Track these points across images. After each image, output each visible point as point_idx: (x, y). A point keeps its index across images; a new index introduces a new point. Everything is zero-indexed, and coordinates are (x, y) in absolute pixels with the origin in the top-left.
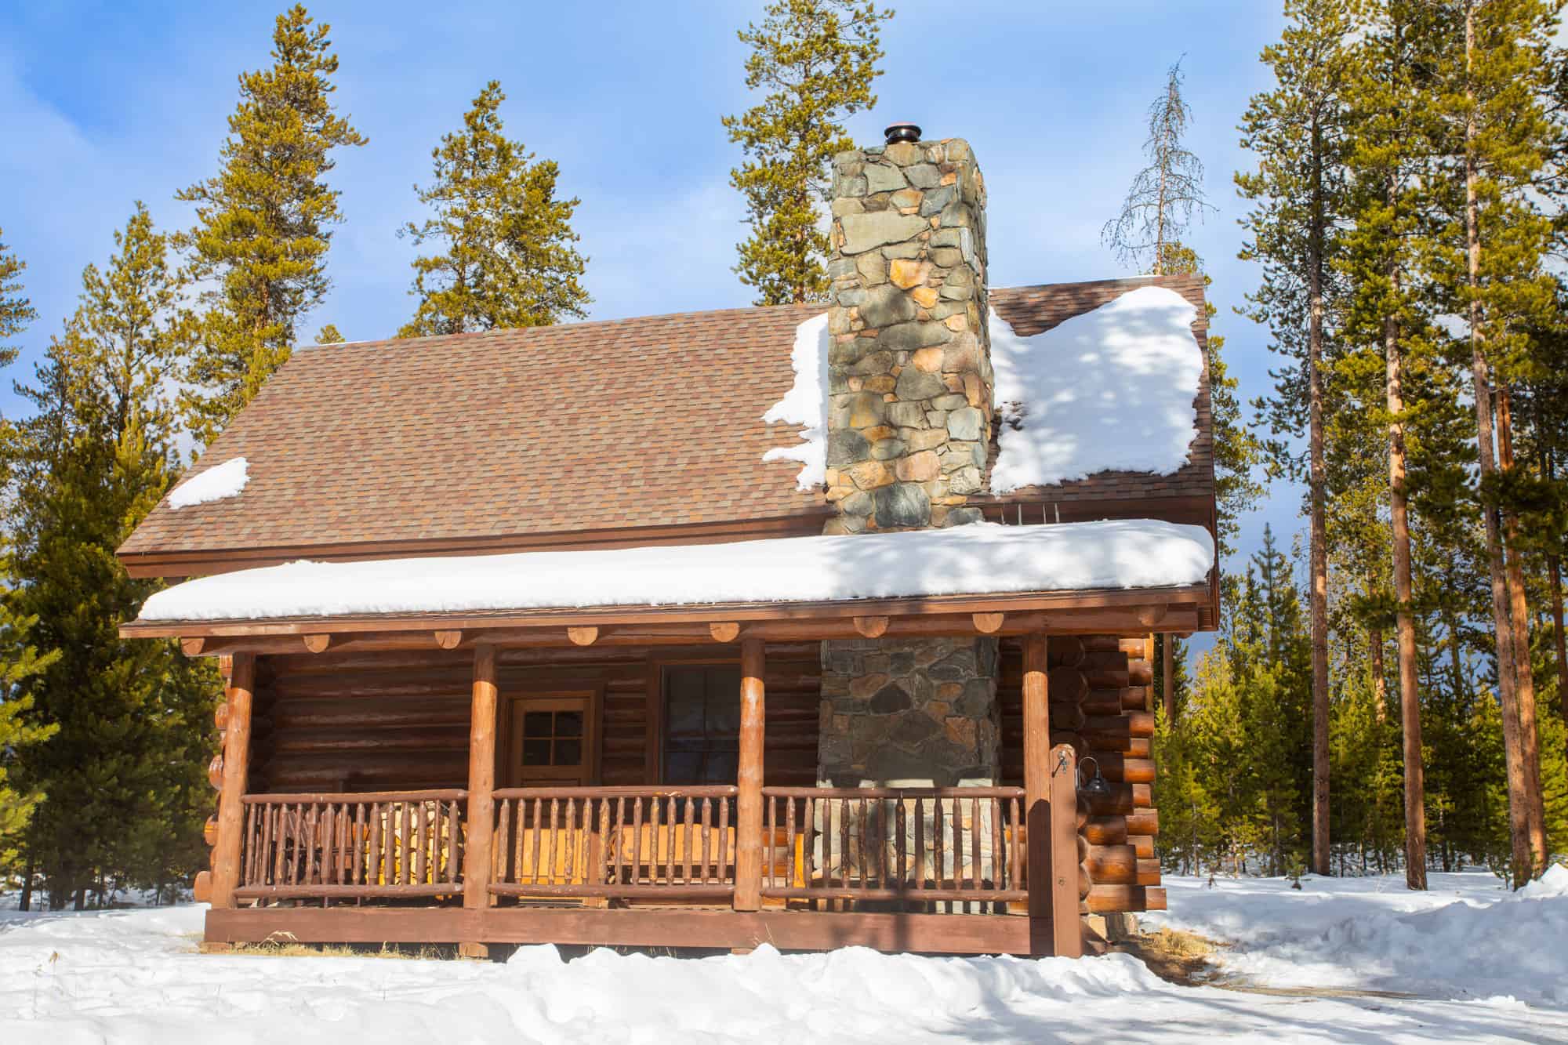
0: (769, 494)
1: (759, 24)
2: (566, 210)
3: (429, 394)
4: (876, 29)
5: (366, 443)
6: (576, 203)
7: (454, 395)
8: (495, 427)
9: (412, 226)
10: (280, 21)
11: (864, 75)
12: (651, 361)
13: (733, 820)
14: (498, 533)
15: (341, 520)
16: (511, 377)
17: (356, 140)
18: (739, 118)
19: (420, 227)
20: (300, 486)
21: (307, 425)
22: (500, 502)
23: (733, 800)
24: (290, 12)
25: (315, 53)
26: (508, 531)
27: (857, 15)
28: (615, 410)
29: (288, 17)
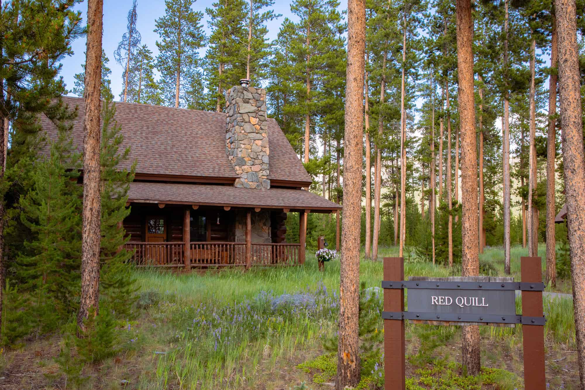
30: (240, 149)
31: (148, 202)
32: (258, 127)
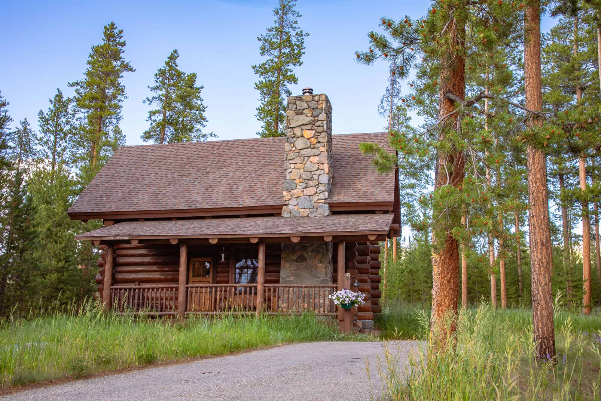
0: (267, 198)
1: (264, 35)
2: (199, 90)
3: (162, 163)
4: (303, 39)
5: (143, 179)
6: (202, 88)
7: (170, 164)
8: (183, 175)
9: (148, 99)
10: (105, 28)
11: (300, 54)
12: (231, 155)
13: (256, 294)
14: (186, 208)
15: (137, 203)
16: (188, 159)
17: (131, 70)
18: (258, 66)
19: (151, 99)
20: (123, 192)
21: (124, 172)
22: (186, 199)
23: (256, 287)
24: (109, 25)
25: (118, 40)
26: (189, 208)
27: (297, 34)
28: (221, 170)
29: (108, 27)
30: (289, 171)
31: (118, 238)
32: (314, 140)
